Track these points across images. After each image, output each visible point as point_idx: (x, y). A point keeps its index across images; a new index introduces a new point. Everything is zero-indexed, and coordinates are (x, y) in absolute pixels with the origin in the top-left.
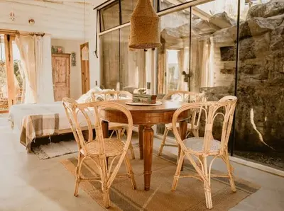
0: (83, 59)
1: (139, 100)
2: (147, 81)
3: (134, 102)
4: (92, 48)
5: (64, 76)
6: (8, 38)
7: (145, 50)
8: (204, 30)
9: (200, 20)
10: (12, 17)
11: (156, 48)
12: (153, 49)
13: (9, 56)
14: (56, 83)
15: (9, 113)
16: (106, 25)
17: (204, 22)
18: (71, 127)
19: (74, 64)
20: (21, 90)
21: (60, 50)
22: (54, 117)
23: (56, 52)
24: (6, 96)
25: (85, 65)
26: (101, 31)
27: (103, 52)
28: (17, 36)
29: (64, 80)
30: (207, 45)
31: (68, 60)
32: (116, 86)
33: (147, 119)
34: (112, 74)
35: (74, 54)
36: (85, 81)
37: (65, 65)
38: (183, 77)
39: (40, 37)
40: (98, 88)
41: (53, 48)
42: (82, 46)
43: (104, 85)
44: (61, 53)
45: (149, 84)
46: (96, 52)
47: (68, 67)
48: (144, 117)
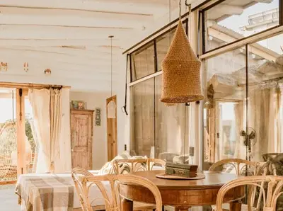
0: (109, 117)
1: (174, 172)
2: (190, 146)
3: (167, 174)
4: (120, 102)
5: (85, 138)
6: (21, 92)
7: (187, 105)
8: (269, 74)
9: (264, 61)
10: (26, 68)
11: (201, 101)
12: (198, 103)
13: (21, 114)
14: (75, 148)
15: (17, 185)
16: (138, 73)
17: (269, 63)
18: (82, 206)
19: (98, 123)
20: (33, 156)
21: (80, 105)
22: (68, 191)
23: (76, 108)
24: (15, 163)
25: (112, 124)
26: (131, 81)
27: (135, 108)
28: (30, 90)
29: (85, 143)
30: (275, 95)
31: (90, 118)
32: (149, 151)
33: (182, 198)
34: (146, 135)
35: (99, 111)
36: (112, 145)
37: (87, 124)
38: (242, 139)
39: (56, 91)
40: (127, 153)
41: (72, 103)
42: (109, 100)
43: (135, 150)
44: (83, 109)
45: (192, 149)
46: (125, 108)
47: (90, 127)
48: (178, 195)
